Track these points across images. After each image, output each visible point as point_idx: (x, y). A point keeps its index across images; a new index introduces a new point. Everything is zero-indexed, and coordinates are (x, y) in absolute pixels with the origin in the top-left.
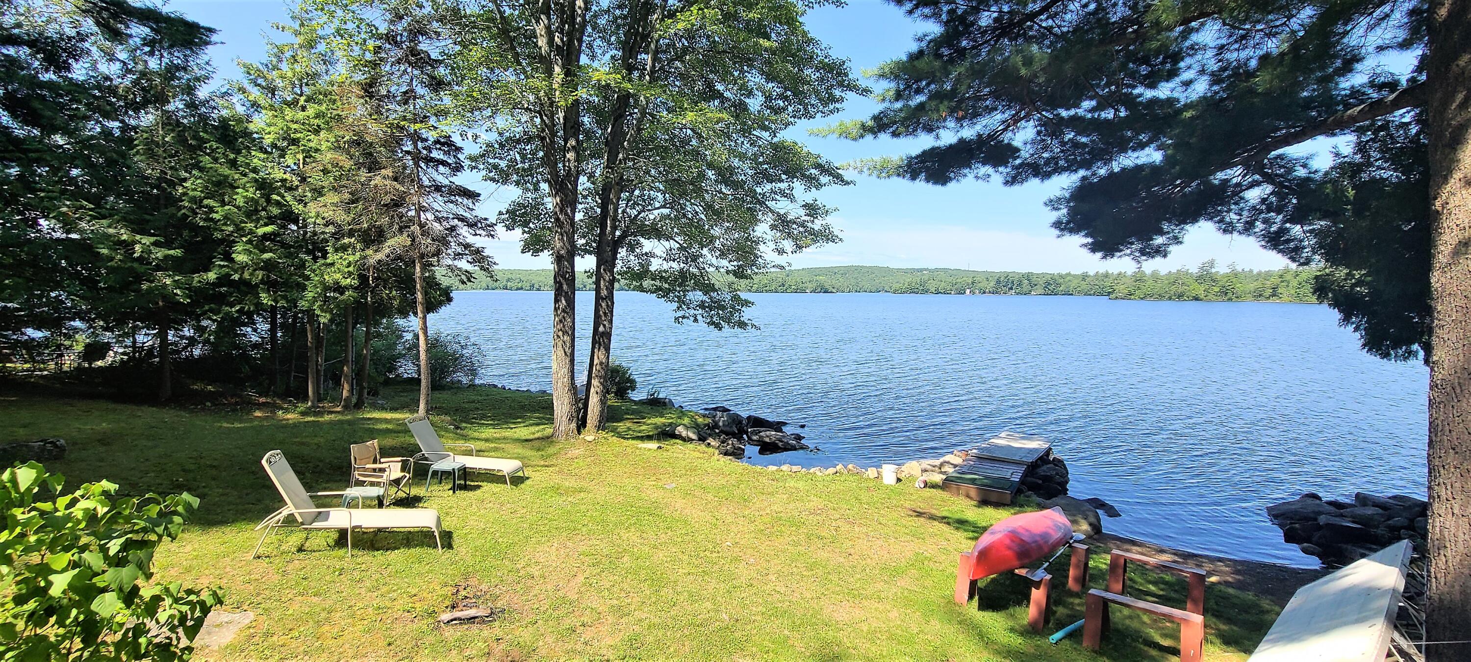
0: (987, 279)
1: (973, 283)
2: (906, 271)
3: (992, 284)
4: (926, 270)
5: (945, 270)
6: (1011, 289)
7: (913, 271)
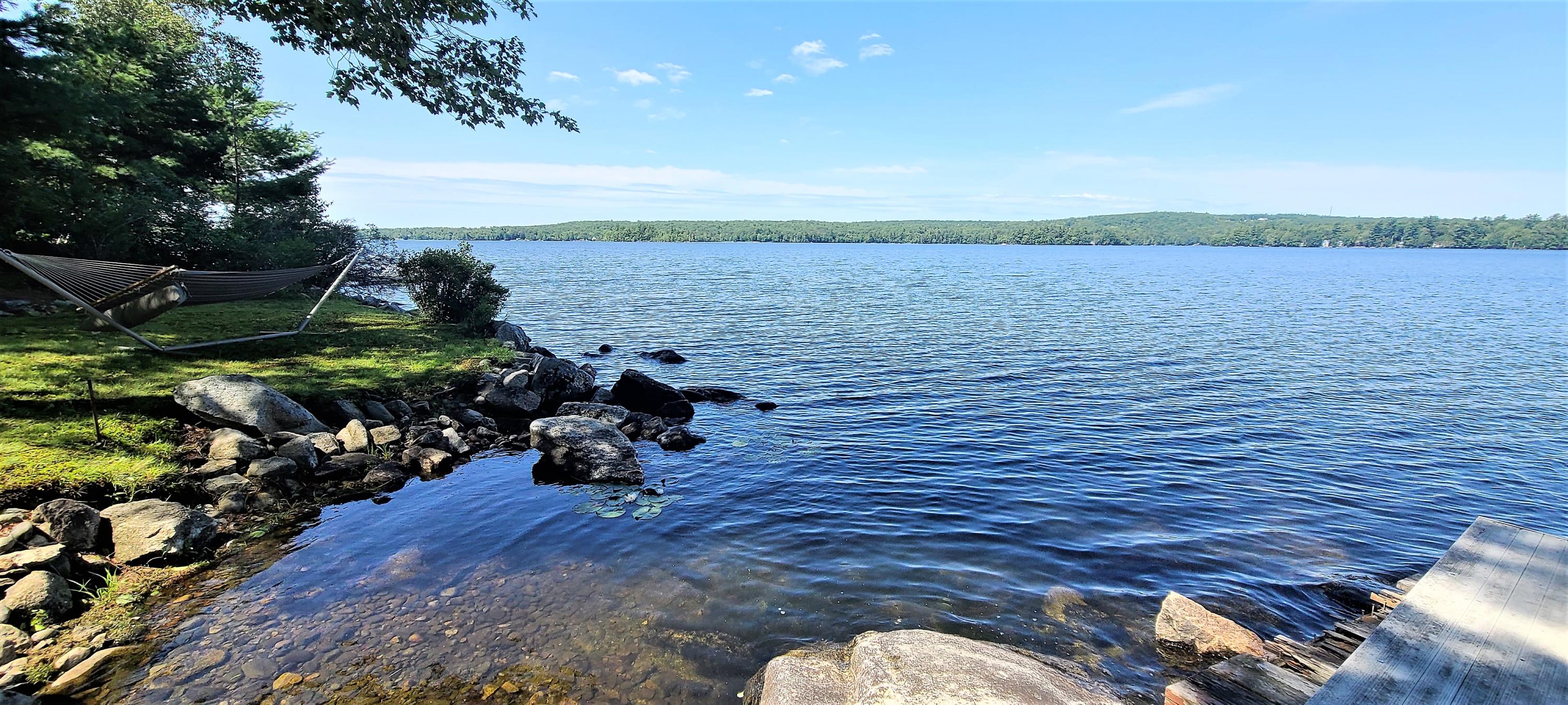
0: (1359, 227)
1: (1335, 232)
2: (1233, 219)
3: (1366, 233)
4: (1263, 216)
5: (1293, 217)
6: (1398, 239)
7: (1242, 218)
